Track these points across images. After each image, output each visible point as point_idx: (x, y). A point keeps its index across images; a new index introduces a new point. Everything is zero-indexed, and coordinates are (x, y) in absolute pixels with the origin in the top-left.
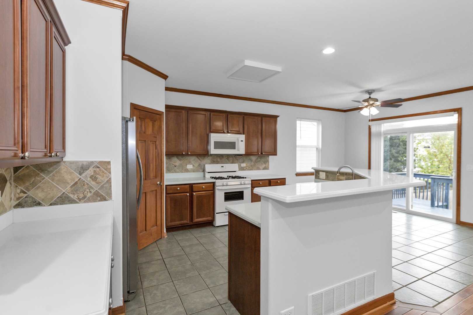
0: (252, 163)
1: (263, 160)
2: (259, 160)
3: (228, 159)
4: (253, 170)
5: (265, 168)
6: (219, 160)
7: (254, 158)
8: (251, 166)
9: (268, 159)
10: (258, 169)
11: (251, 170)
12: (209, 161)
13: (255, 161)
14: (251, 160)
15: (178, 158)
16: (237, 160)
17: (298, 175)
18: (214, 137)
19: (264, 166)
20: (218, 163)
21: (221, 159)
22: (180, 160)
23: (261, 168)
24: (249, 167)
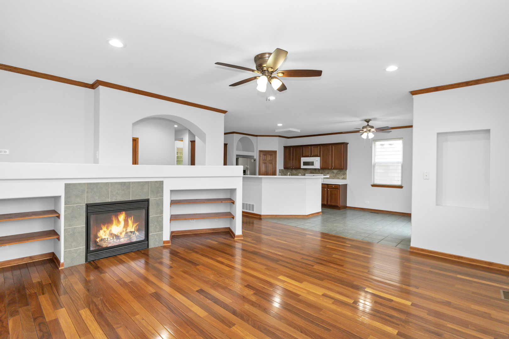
0: (334, 175)
1: (342, 172)
2: (339, 172)
3: (319, 171)
4: (334, 179)
5: (343, 179)
6: (314, 171)
7: (335, 171)
8: (333, 176)
9: (345, 172)
10: (338, 178)
11: (333, 179)
12: (309, 172)
13: (336, 173)
14: (333, 173)
15: (295, 170)
16: (325, 172)
17: (374, 186)
18: (303, 160)
19: (343, 177)
20: (313, 173)
21: (315, 171)
22: (296, 171)
23: (340, 178)
24: (332, 177)
